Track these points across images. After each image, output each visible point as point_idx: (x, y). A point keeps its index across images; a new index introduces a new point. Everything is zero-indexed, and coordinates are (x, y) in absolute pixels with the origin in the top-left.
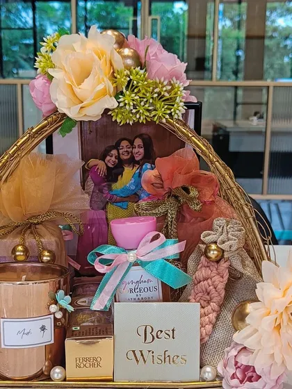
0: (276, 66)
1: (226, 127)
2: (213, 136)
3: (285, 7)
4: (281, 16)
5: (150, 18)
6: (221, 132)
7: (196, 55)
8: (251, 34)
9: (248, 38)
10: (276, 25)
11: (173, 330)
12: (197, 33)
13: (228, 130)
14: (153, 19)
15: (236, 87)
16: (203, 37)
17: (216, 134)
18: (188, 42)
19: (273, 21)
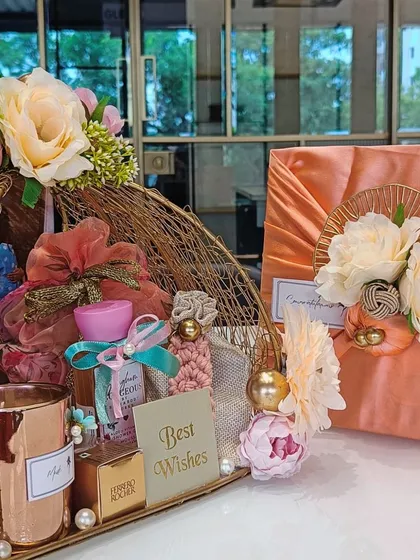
0: (322, 114)
1: (251, 195)
2: (237, 207)
3: (331, 35)
4: (325, 46)
5: (143, 58)
6: (246, 203)
7: (209, 102)
8: (283, 72)
9: (277, 77)
10: (320, 57)
11: (191, 425)
12: (208, 72)
13: (254, 199)
14: (146, 60)
15: (265, 143)
16: (217, 77)
17: (240, 204)
18: (197, 85)
19: (316, 54)
